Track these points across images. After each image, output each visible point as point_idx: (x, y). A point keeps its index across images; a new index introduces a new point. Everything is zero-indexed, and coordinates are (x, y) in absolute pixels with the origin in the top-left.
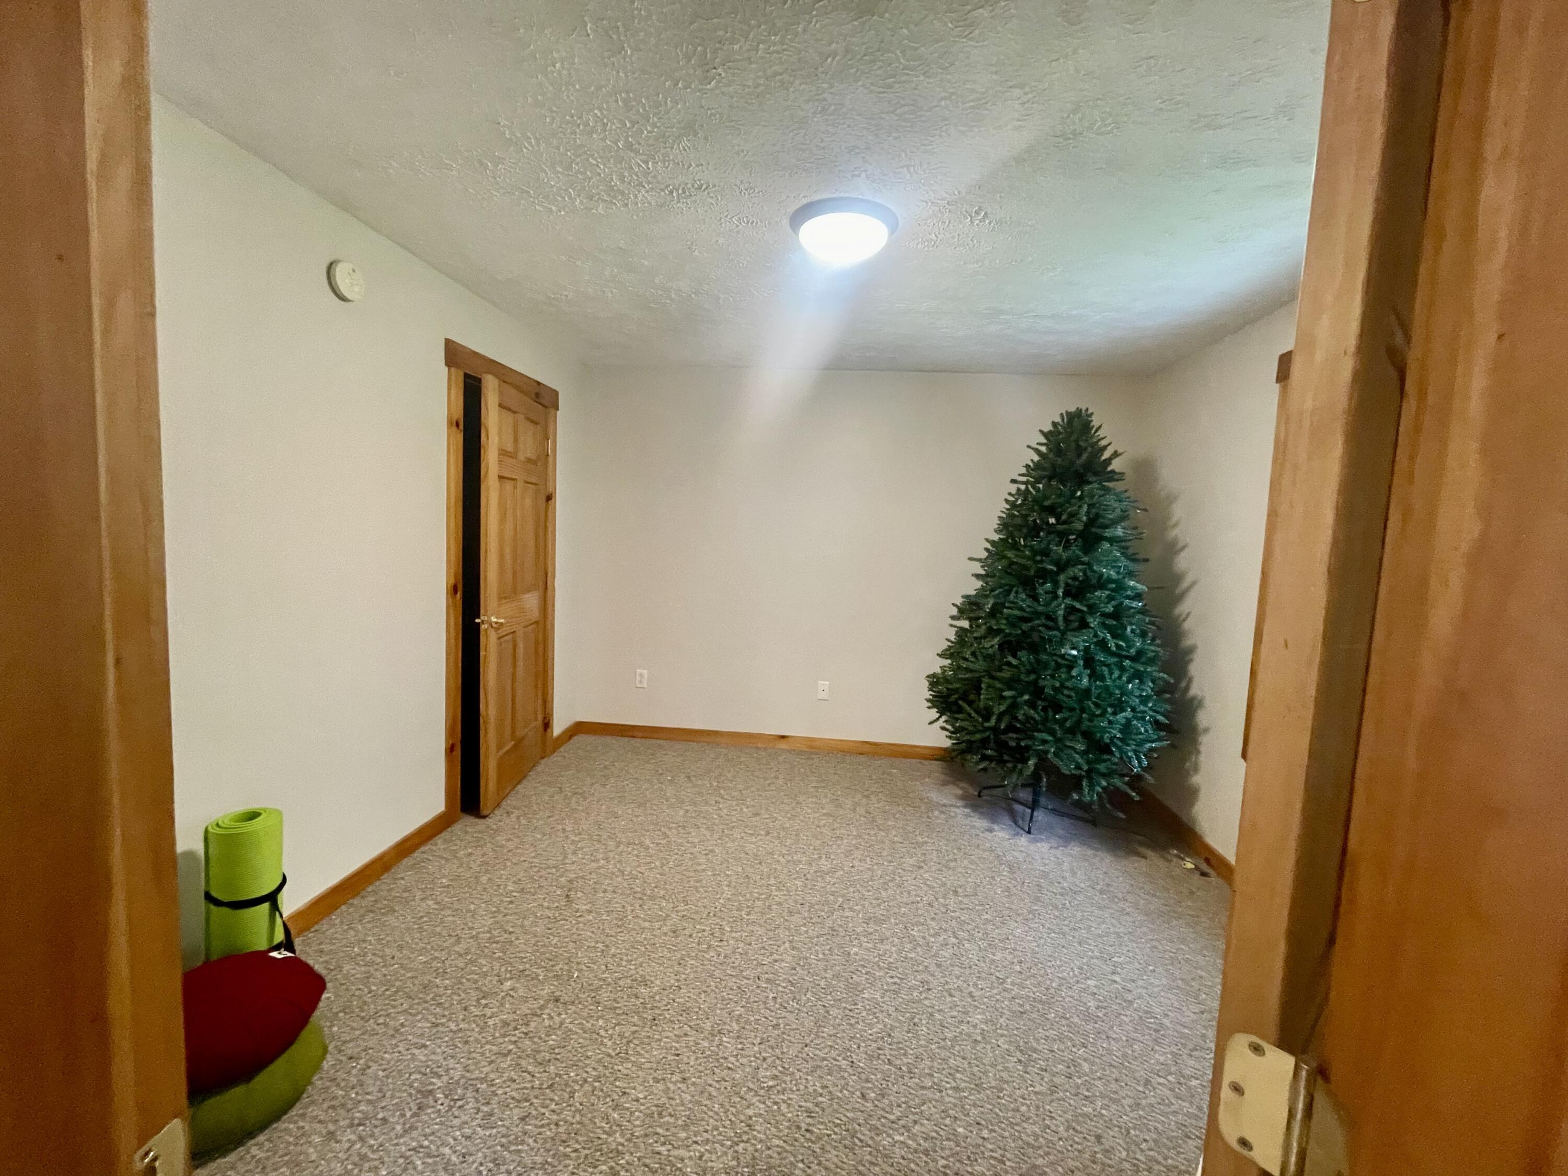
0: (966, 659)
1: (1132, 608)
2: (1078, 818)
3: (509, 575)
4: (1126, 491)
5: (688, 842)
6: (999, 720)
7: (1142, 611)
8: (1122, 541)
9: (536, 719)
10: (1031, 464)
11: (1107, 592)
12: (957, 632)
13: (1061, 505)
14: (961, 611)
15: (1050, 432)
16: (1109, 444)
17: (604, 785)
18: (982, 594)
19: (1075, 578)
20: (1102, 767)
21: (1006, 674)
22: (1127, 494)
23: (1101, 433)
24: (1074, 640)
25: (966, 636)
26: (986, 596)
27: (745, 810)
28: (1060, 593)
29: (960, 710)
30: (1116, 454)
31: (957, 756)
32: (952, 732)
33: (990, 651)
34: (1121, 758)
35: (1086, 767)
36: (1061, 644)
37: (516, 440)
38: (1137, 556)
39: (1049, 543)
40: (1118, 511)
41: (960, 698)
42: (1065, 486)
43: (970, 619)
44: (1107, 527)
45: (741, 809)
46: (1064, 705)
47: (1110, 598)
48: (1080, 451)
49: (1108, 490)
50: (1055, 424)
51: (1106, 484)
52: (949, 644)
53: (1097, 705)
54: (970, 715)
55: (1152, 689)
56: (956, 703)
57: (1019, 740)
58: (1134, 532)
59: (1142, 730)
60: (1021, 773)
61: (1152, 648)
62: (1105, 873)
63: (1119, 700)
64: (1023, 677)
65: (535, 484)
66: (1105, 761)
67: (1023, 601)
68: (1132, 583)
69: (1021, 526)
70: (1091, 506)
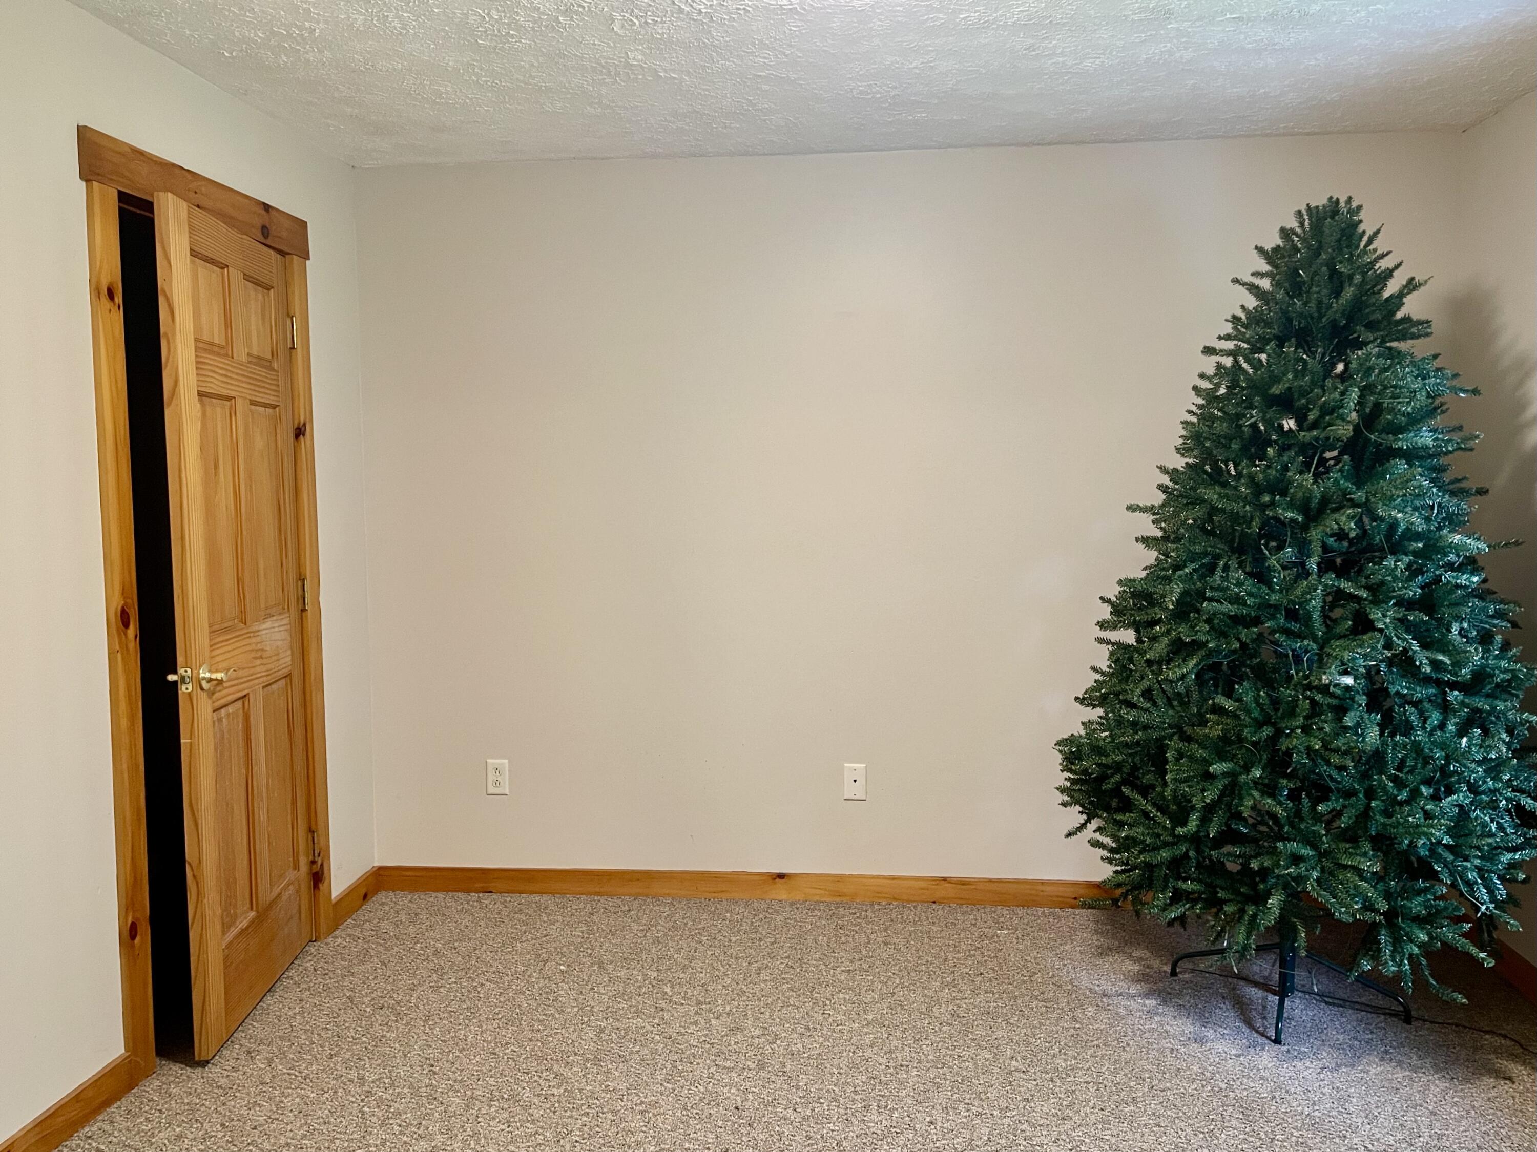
0: (1132, 705)
1: (1458, 586)
2: (1376, 1010)
3: (228, 581)
4: (1435, 357)
5: (607, 1090)
6: (1205, 821)
7: (1482, 593)
8: (1432, 456)
9: (296, 867)
10: (1243, 317)
11: (1406, 559)
12: (1112, 654)
13: (1304, 393)
14: (1117, 610)
15: (1277, 249)
16: (1397, 267)
17: (436, 989)
18: (1157, 574)
19: (1341, 535)
20: (1416, 905)
21: (1214, 730)
22: (1436, 364)
23: (1380, 245)
24: (1347, 655)
25: (1131, 660)
26: (1168, 580)
27: (713, 1022)
28: (1313, 564)
29: (1127, 805)
30: (1411, 285)
31: (1125, 896)
32: (1112, 850)
33: (1180, 687)
34: (1454, 885)
35: (1383, 906)
36: (1321, 662)
37: (228, 323)
38: (1463, 485)
39: (1286, 469)
40: (1421, 396)
41: (1124, 782)
42: (1312, 354)
43: (1137, 627)
44: (1397, 430)
45: (708, 1021)
46: (1332, 785)
47: (1414, 571)
48: (1337, 282)
49: (1395, 356)
50: (1285, 233)
51: (1394, 344)
52: (1098, 677)
53: (1399, 783)
54: (1146, 815)
55: (1509, 745)
56: (1117, 791)
57: (1247, 858)
58: (1456, 437)
59: (1494, 826)
60: (1253, 923)
61: (1503, 664)
62: (1433, 1113)
63: (1443, 770)
64: (1246, 732)
65: (274, 407)
66: (1420, 892)
67: (1239, 584)
68: (1457, 538)
69: (1230, 438)
70: (1365, 390)
